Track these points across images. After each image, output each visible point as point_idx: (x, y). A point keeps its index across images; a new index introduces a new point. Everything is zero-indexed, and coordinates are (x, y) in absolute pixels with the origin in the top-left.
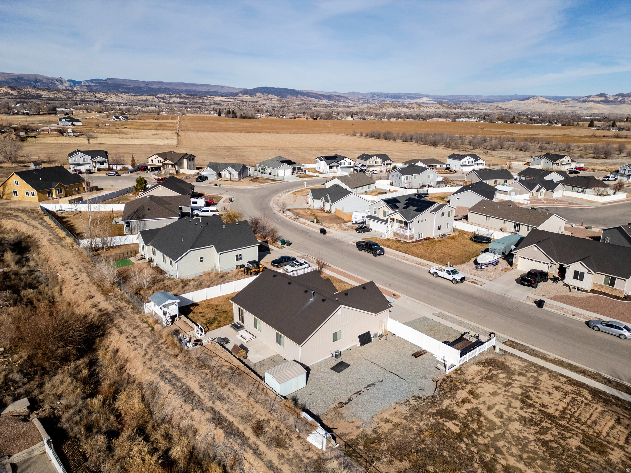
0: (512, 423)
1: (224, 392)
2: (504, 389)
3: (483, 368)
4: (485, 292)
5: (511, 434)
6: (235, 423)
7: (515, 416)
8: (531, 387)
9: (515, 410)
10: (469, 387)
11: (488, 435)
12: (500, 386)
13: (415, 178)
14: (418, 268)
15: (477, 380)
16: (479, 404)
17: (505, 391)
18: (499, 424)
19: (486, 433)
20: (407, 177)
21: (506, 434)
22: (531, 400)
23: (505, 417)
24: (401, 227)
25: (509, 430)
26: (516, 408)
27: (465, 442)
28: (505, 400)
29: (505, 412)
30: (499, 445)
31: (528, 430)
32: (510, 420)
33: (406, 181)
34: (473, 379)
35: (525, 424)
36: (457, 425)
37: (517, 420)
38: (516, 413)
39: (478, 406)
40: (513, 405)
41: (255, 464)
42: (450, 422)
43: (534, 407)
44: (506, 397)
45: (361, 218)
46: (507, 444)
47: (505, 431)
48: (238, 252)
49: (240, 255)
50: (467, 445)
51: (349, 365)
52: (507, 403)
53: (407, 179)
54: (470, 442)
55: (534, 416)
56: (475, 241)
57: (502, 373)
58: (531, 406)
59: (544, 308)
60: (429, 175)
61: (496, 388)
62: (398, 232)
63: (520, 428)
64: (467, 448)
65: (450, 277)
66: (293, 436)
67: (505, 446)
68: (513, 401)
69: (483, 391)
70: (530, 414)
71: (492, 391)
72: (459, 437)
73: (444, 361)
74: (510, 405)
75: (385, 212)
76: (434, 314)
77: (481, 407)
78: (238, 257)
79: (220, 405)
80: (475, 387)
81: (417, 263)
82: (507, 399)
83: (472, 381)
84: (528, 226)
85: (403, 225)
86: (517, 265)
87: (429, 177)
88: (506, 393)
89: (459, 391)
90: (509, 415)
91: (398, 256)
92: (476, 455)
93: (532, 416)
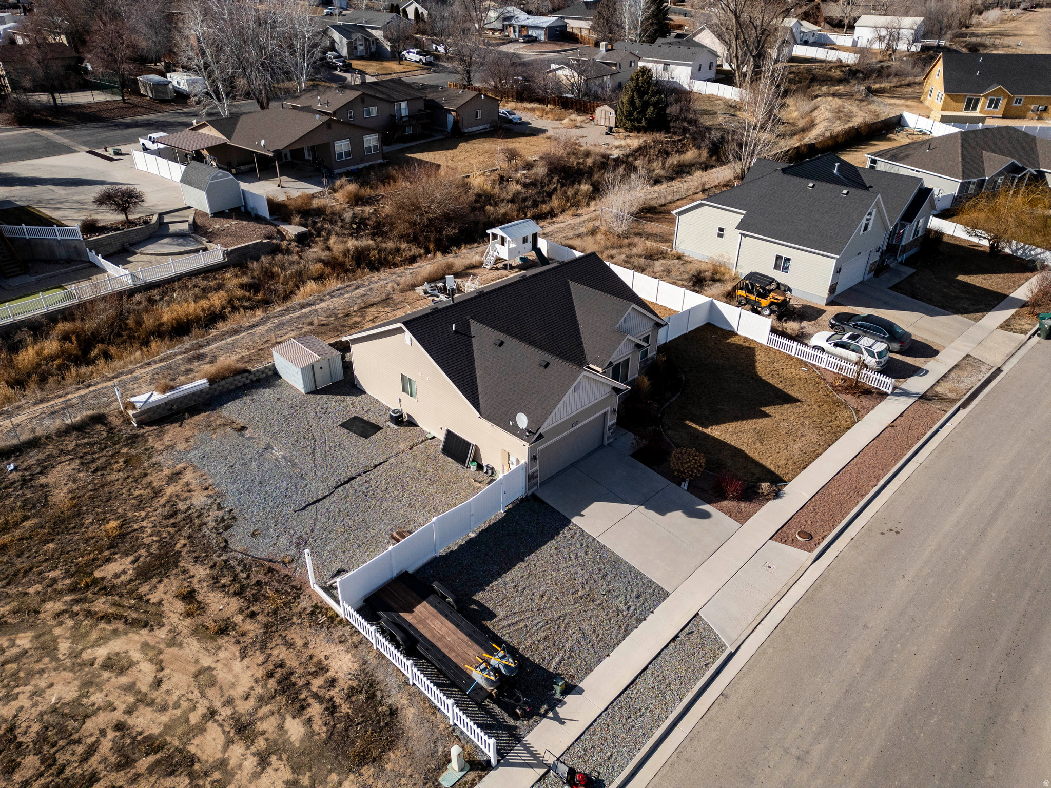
0: (77, 683)
5: (42, 672)
7: (97, 698)
9: (122, 707)
11: (61, 623)
15: (280, 653)
18: (86, 656)
19: (70, 623)
21: (46, 660)
22: (151, 770)
23: (106, 675)
25: (55, 670)
27: (63, 578)
28: (172, 699)
29: (124, 680)
30: (21, 635)
31: (35, 712)
35: (54, 710)
36: (117, 576)
37: (81, 696)
38: (111, 707)
43: (119, 767)
44: (185, 705)
46: (14, 651)
47: (58, 660)
48: (785, 252)
49: (788, 260)
50: (54, 581)
52: (158, 695)
54: (59, 586)
55: (80, 749)
57: (311, 734)
58: (125, 762)
63: (52, 698)
64: (44, 579)
67: (13, 644)
68: (164, 718)
70: (90, 740)
74: (143, 700)
77: (162, 633)
82: (177, 705)
90: (107, 687)
92: (20, 589)
93: (79, 742)
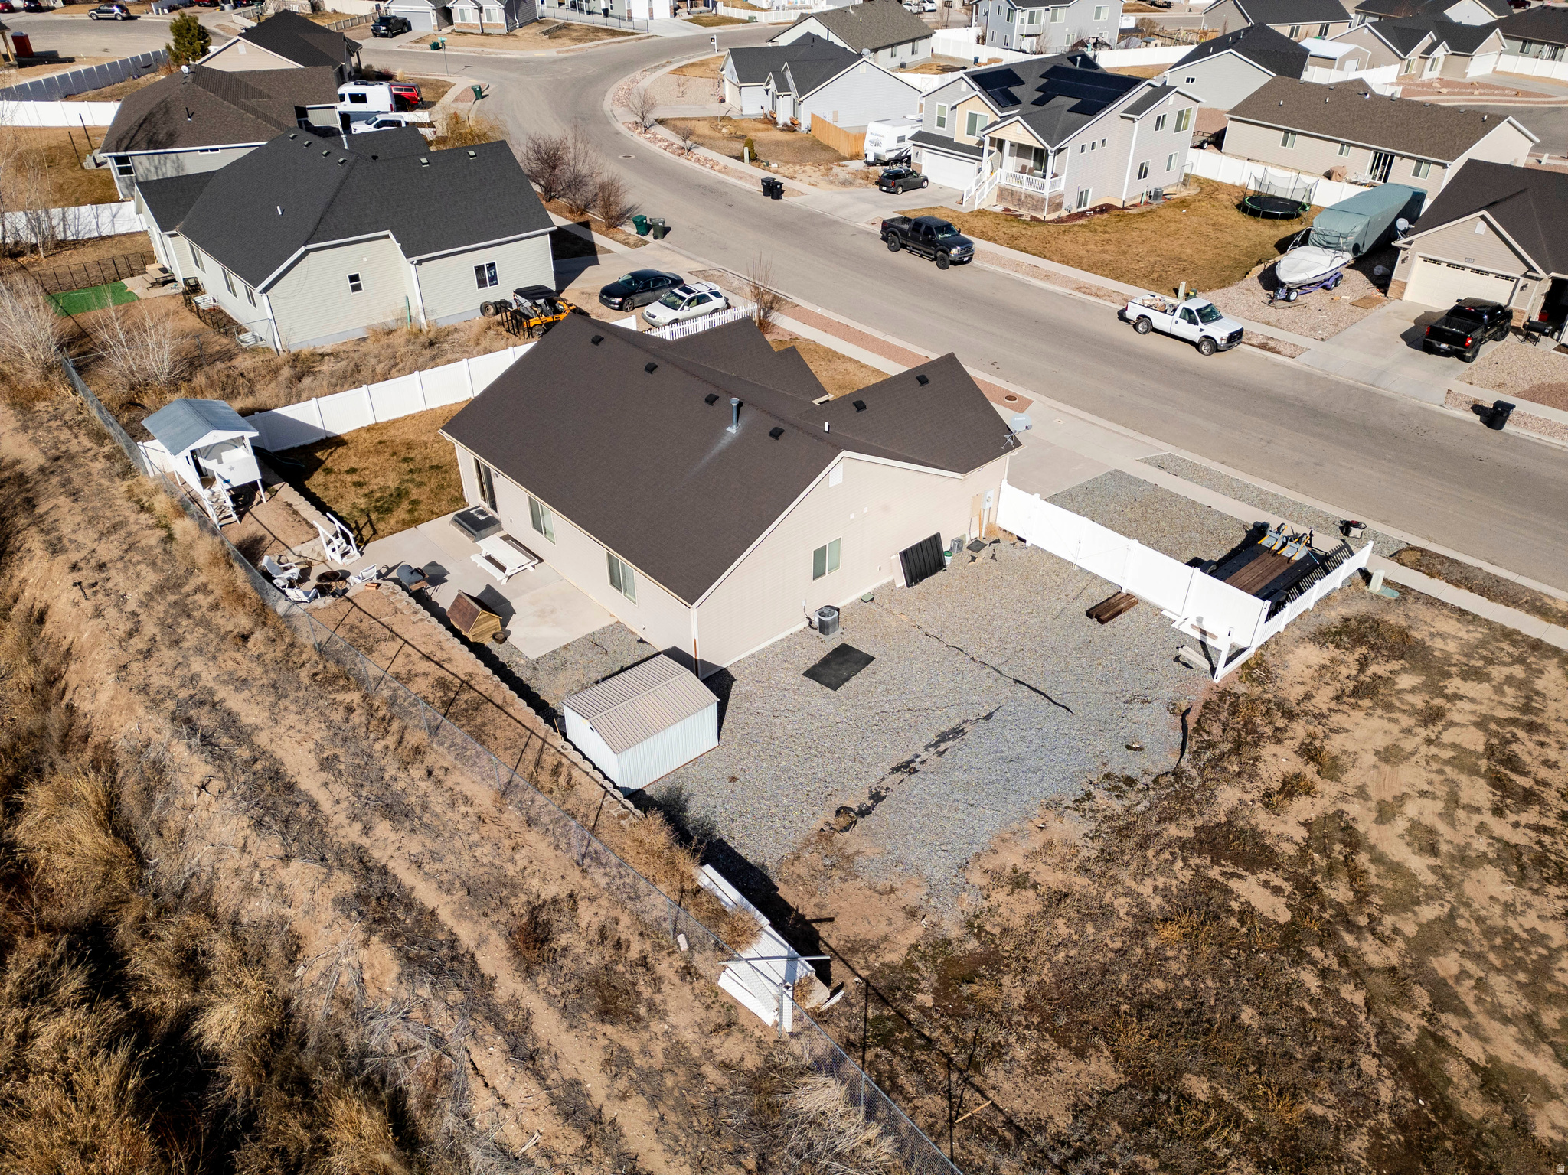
0: (1473, 873)
1: (411, 783)
2: (1422, 733)
3: (1337, 653)
4: (1308, 377)
5: (1480, 920)
6: (445, 915)
7: (1481, 844)
8: (1514, 722)
9: (1476, 818)
10: (1300, 730)
11: (1396, 930)
12: (1406, 721)
13: (1054, 19)
14: (1083, 304)
15: (1322, 700)
16: (1344, 796)
17: (1429, 742)
18: (1429, 879)
19: (1388, 920)
20: (1032, 14)
21: (1461, 923)
22: (1526, 774)
23: (1444, 848)
24: (1023, 170)
25: (1468, 905)
26: (1478, 810)
27: (1313, 963)
28: (1434, 776)
29: (1442, 827)
30: (1441, 973)
31: (1536, 900)
32: (1465, 859)
33: (1027, 29)
34: (1308, 697)
35: (1521, 880)
36: (1277, 890)
37: (1490, 862)
38: (1482, 828)
39: (1341, 805)
40: (1464, 797)
41: (514, 1097)
42: (1251, 879)
43: (1541, 801)
44: (1435, 766)
45: (894, 145)
46: (1470, 966)
47: (1453, 910)
48: (483, 257)
49: (492, 266)
50: (1324, 974)
51: (869, 659)
52: (1442, 791)
53: (1031, 21)
54: (1332, 962)
55: (1547, 839)
56: (1254, 214)
57: (1404, 669)
58: (1528, 798)
59: (1508, 427)
60: (1099, 9)
61: (1395, 729)
62: (1015, 186)
63: (1507, 891)
64: (1327, 991)
65: (1193, 332)
66: (666, 967)
67: (1463, 974)
68: (1463, 779)
69: (1351, 747)
70: (1533, 834)
71: (1381, 742)
72: (1290, 939)
73: (1203, 632)
74: (1453, 800)
75: (973, 118)
76: (1148, 461)
77: (1354, 809)
78: (486, 275)
79: (393, 836)
80: (1319, 730)
81: (1079, 289)
82: (1440, 772)
83: (1307, 706)
84: (1420, 161)
85: (1030, 163)
86: (1403, 286)
87: (1098, 16)
88: (1433, 750)
89: (1268, 750)
90: (1459, 840)
91: (1017, 266)
92: (1362, 1018)
93: (1540, 843)
